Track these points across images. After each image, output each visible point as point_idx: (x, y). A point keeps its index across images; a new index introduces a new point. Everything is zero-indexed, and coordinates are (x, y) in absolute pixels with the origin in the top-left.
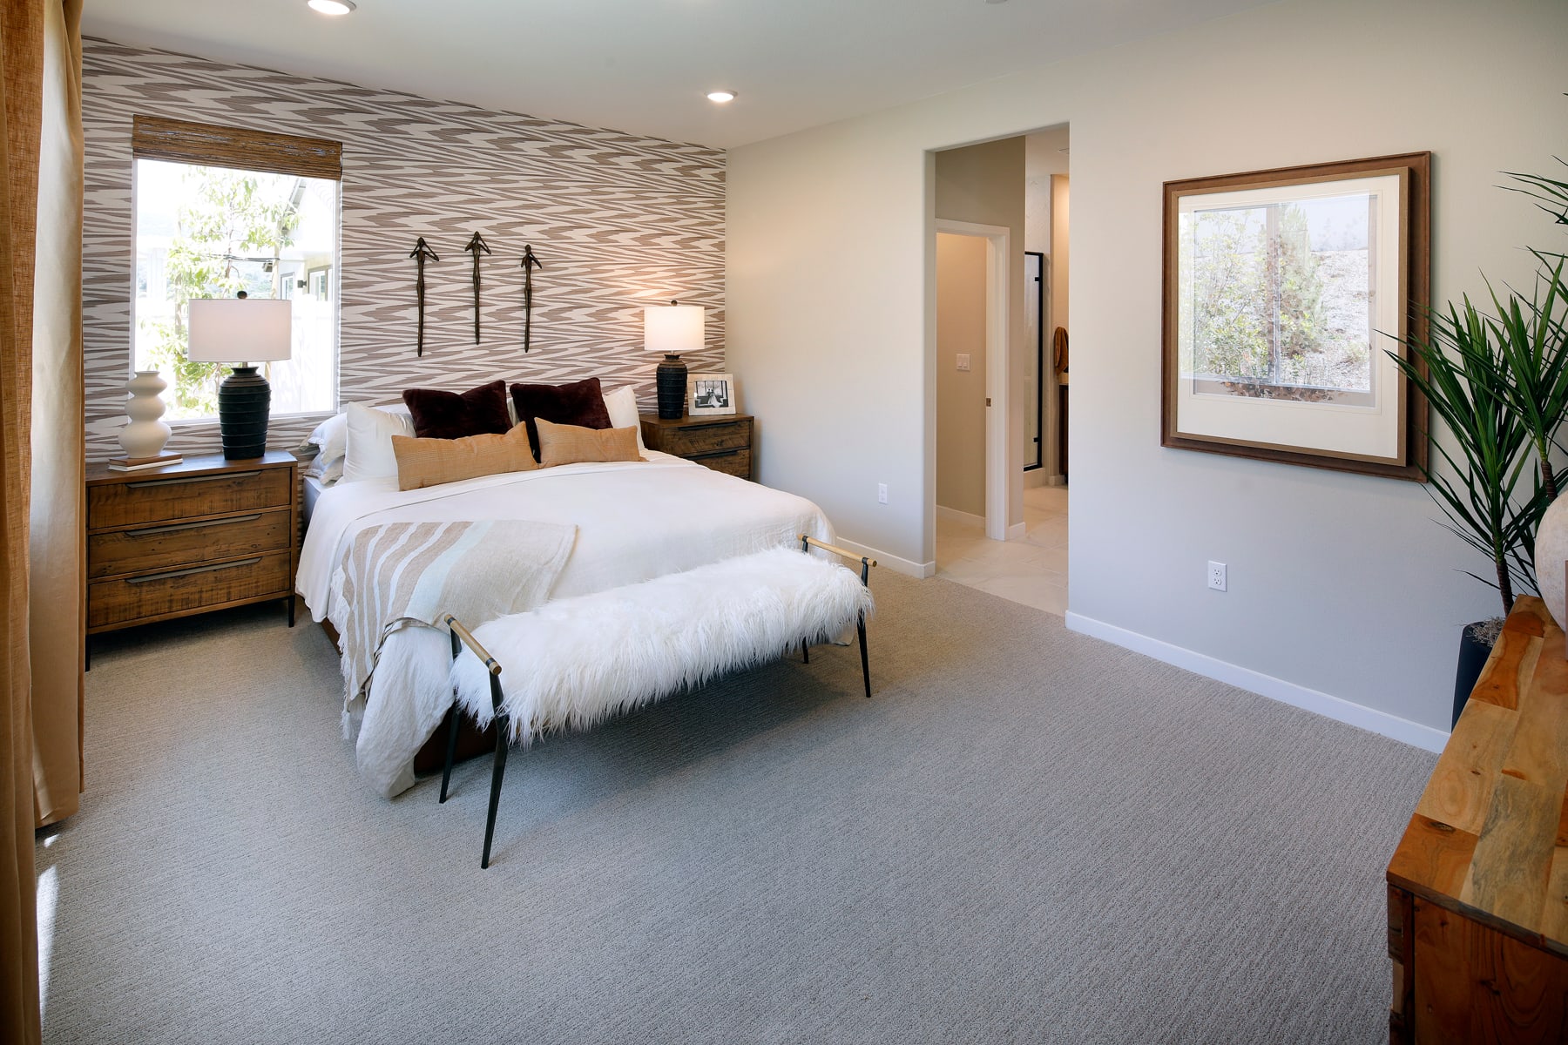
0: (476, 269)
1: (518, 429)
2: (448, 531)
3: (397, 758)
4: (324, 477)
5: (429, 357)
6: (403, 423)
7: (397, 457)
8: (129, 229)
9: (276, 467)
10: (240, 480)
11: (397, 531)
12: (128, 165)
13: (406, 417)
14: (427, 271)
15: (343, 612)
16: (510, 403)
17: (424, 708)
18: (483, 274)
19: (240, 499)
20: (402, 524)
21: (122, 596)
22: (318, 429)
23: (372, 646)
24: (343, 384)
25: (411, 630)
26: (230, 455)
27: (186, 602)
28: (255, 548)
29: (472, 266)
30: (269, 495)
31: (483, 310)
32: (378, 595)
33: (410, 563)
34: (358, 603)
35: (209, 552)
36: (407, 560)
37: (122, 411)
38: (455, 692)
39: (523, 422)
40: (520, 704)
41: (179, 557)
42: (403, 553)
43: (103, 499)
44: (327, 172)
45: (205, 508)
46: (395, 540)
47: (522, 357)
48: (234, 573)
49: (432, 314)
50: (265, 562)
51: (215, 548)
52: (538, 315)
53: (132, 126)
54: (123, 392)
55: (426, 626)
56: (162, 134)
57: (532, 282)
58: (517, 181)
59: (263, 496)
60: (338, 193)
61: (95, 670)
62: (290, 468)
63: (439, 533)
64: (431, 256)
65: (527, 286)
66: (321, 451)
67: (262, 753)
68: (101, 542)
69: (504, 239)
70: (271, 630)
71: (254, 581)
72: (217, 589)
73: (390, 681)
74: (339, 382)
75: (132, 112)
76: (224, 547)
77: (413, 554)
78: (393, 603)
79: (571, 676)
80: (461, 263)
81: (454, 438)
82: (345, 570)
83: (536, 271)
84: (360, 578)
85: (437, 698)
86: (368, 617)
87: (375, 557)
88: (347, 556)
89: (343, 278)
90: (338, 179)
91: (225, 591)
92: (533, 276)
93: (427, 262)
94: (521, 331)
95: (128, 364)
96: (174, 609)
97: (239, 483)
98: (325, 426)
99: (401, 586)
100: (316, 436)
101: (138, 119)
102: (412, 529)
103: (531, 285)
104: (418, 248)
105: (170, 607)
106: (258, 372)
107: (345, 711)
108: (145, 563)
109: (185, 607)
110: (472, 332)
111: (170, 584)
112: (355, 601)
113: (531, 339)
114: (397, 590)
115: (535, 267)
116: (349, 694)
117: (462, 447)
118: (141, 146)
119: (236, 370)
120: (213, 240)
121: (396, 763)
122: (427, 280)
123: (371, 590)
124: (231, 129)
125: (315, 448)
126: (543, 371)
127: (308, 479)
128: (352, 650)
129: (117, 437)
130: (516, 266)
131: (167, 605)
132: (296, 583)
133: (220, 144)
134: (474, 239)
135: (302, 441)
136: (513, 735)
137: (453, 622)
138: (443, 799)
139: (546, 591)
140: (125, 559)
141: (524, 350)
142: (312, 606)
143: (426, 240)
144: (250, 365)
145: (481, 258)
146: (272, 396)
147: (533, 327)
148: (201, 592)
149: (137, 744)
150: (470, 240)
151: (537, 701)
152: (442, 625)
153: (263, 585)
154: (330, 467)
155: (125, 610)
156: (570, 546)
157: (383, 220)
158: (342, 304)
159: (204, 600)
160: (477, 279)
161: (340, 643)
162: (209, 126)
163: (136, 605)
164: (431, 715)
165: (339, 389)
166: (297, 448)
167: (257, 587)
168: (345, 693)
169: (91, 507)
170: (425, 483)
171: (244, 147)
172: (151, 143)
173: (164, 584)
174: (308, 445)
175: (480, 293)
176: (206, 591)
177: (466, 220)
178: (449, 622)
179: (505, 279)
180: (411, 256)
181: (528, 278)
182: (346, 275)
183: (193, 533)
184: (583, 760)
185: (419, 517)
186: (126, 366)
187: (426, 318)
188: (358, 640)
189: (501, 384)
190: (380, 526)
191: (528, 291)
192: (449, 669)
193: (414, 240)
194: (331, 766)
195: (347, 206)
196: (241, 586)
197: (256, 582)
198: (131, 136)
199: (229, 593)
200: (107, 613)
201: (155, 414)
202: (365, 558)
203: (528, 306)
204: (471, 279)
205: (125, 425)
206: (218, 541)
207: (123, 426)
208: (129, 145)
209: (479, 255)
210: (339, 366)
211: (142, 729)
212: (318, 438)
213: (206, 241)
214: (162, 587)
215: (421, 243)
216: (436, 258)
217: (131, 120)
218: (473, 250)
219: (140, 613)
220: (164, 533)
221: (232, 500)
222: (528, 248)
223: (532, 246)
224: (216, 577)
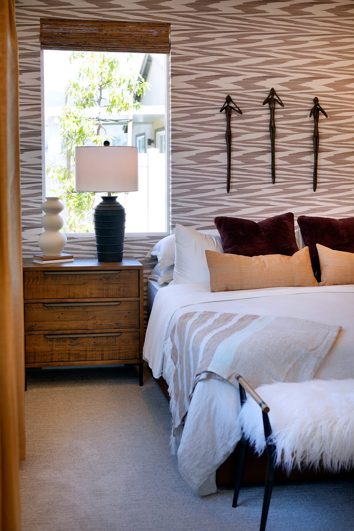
0: (272, 120)
1: (303, 252)
2: (242, 320)
3: (203, 468)
4: (161, 280)
5: (235, 193)
6: (214, 242)
7: (209, 266)
8: (40, 100)
9: (130, 269)
10: (108, 276)
11: (207, 316)
12: (38, 55)
13: (216, 238)
14: (233, 123)
15: (171, 370)
16: (298, 231)
17: (222, 438)
18: (278, 124)
19: (108, 289)
20: (210, 312)
21: (43, 346)
22: (157, 245)
23: (188, 392)
24: (174, 212)
25: (213, 381)
26: (101, 258)
27: (78, 357)
28: (118, 326)
29: (268, 117)
30: (125, 288)
31: (278, 155)
32: (192, 356)
33: (213, 337)
34: (180, 363)
35: (90, 324)
36: (211, 334)
37: (39, 225)
38: (242, 429)
39: (307, 247)
40: (284, 439)
41: (73, 325)
42: (209, 330)
43: (31, 281)
44: (160, 48)
45: (87, 293)
46: (205, 321)
47: (311, 195)
48: (105, 341)
49: (237, 158)
50: (124, 336)
51: (93, 322)
52: (326, 159)
53: (39, 27)
54: (39, 212)
55: (222, 380)
56: (57, 31)
57: (320, 130)
58: (306, 42)
59: (122, 289)
60: (168, 64)
61: (29, 391)
62: (138, 270)
63: (235, 320)
64: (236, 111)
65: (315, 134)
66: (159, 260)
67: (122, 454)
68: (31, 308)
69: (296, 93)
70: (128, 385)
71: (118, 349)
72: (96, 350)
73: (198, 414)
74: (171, 210)
75: (39, 16)
76: (99, 322)
77: (216, 331)
78: (201, 362)
79: (323, 428)
80: (260, 116)
81: (251, 256)
82: (172, 340)
83: (323, 121)
84: (181, 346)
85: (230, 433)
86: (186, 371)
87: (191, 332)
88: (173, 331)
89: (173, 130)
90: (168, 53)
91: (100, 353)
92: (320, 125)
93: (233, 115)
94: (310, 173)
95: (41, 193)
96: (71, 359)
97: (107, 278)
98: (162, 243)
99: (206, 350)
100: (155, 250)
101: (43, 21)
102: (217, 316)
103: (318, 132)
104: (226, 104)
105: (69, 358)
106: (118, 200)
107: (172, 435)
108: (56, 325)
109: (77, 360)
110: (268, 173)
111: (68, 342)
112: (178, 362)
113: (319, 180)
114: (204, 354)
115: (322, 117)
116: (175, 424)
117: (257, 262)
118: (45, 41)
119: (104, 198)
120: (89, 107)
121: (203, 471)
122: (233, 130)
123: (188, 353)
124: (98, 21)
125: (154, 259)
126: (329, 209)
127: (151, 282)
128: (177, 395)
129: (37, 242)
130: (306, 116)
131: (67, 356)
132: (143, 352)
133: (91, 34)
134: (270, 95)
135: (146, 254)
136: (278, 460)
137: (240, 379)
138: (235, 505)
139: (312, 371)
140: (44, 321)
141: (313, 190)
142: (153, 367)
143: (232, 97)
144: (113, 195)
145: (276, 110)
146: (127, 218)
147: (320, 169)
148: (86, 351)
149: (53, 435)
150: (266, 96)
151: (296, 439)
152: (233, 380)
153: (123, 353)
154: (164, 273)
155: (44, 355)
156: (332, 340)
157: (200, 83)
158: (172, 151)
159: (88, 356)
160: (272, 128)
161: (169, 390)
162: (84, 21)
163: (50, 353)
164: (226, 444)
165: (171, 216)
166: (143, 259)
167: (119, 353)
168: (172, 424)
169: (25, 284)
170: (229, 288)
171: (106, 34)
172: (51, 38)
173: (65, 341)
174: (150, 257)
175: (276, 140)
176: (89, 351)
177: (264, 78)
178: (238, 378)
179: (296, 128)
180: (221, 111)
181: (316, 127)
182: (175, 127)
183: (80, 309)
184: (341, 507)
185: (222, 309)
186: (40, 194)
187: (233, 162)
188: (180, 388)
189: (290, 216)
190: (196, 312)
191: (316, 137)
192: (238, 412)
193: (222, 98)
194: (164, 470)
195: (175, 74)
196: (109, 351)
197: (119, 350)
198: (39, 33)
199: (102, 355)
200: (35, 356)
201: (57, 226)
202: (184, 332)
203: (316, 151)
204: (268, 129)
205: (41, 234)
206: (95, 317)
207: (40, 235)
208: (38, 40)
209: (275, 108)
210: (171, 198)
211: (56, 427)
212: (156, 252)
213: (85, 107)
214: (64, 343)
215: (229, 100)
216: (240, 112)
217: (39, 23)
218: (270, 104)
219: (52, 359)
220: (64, 307)
221: (103, 290)
222: (316, 100)
223: (320, 98)
224: (95, 342)
